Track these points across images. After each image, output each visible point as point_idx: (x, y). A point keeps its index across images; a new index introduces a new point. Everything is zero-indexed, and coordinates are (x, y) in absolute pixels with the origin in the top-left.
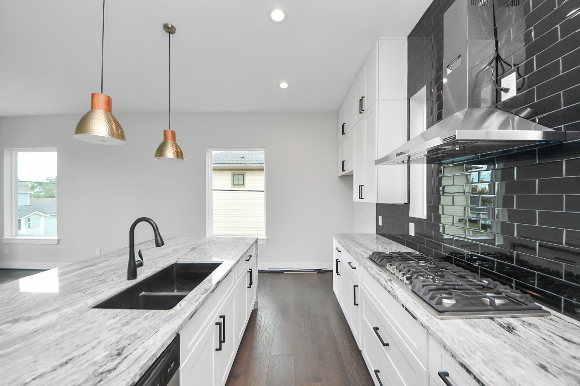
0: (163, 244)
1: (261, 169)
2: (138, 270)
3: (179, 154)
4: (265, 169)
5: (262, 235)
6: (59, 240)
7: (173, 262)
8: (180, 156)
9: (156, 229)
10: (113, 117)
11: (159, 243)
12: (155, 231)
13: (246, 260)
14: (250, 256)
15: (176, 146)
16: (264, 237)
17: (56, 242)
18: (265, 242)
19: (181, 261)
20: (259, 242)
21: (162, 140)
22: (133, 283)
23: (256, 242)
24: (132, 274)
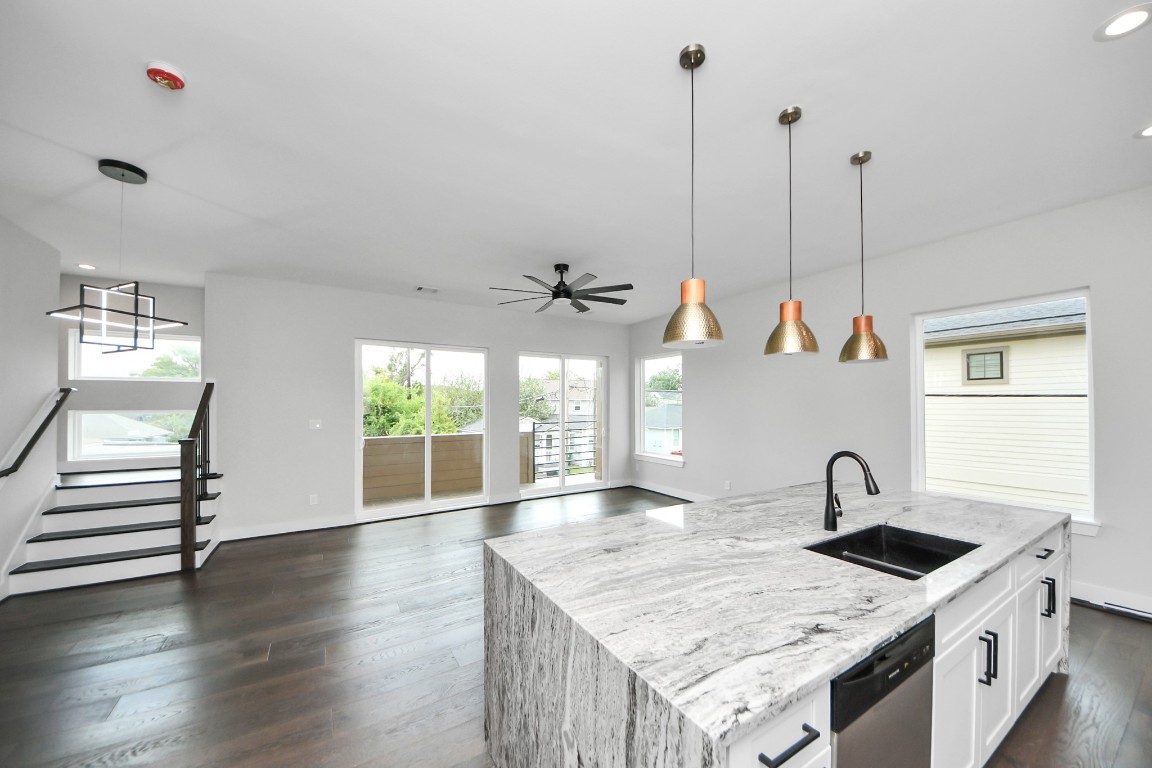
0: (877, 492)
1: (1080, 331)
2: (838, 519)
3: (879, 352)
4: (1088, 330)
5: (1084, 513)
6: (684, 463)
7: (881, 522)
8: (881, 352)
9: (866, 469)
10: (804, 325)
11: (872, 490)
12: (864, 471)
13: (1038, 556)
14: (1050, 552)
15: (874, 337)
16: (1090, 519)
17: (681, 465)
18: (1093, 532)
19: (892, 523)
20: (1074, 529)
21: (851, 333)
22: (831, 535)
23: (1066, 524)
24: (831, 523)
